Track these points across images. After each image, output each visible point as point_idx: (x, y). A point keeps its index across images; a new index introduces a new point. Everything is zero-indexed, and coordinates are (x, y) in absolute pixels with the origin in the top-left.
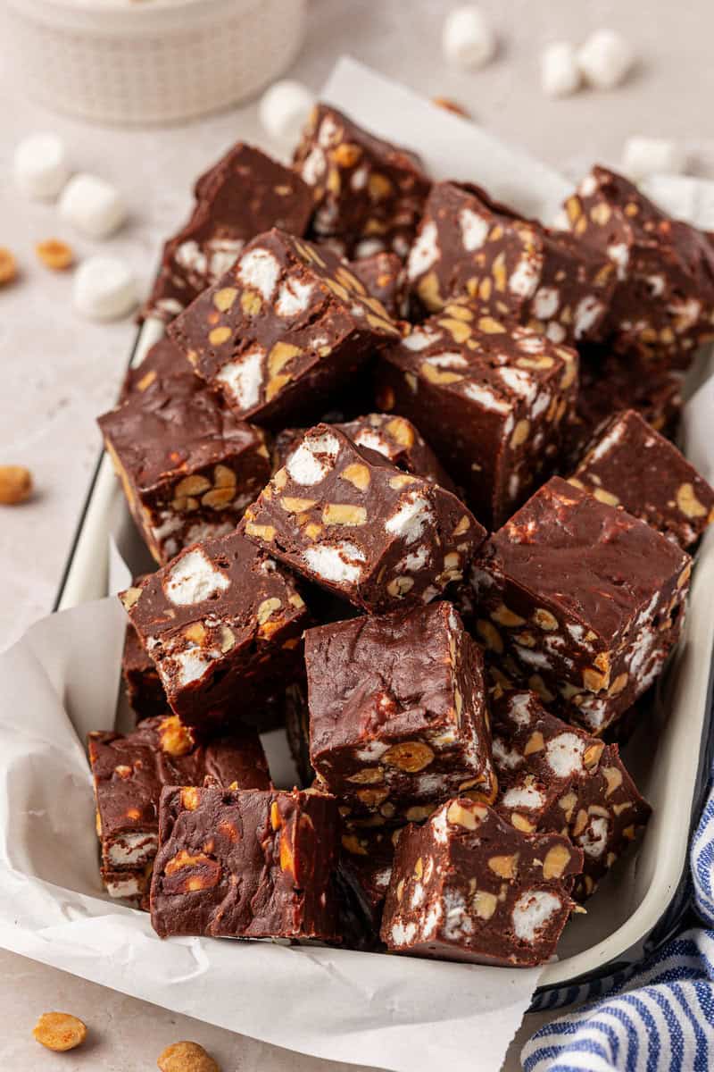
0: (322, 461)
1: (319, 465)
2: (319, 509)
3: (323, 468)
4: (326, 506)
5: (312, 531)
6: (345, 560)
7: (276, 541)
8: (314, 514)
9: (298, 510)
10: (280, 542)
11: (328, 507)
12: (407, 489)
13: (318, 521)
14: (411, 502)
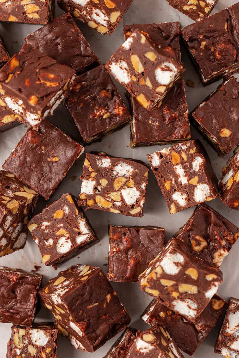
0: (178, 266)
1: (176, 267)
2: (177, 285)
3: (178, 268)
4: (180, 284)
5: (175, 294)
6: (190, 308)
7: (159, 297)
8: (175, 288)
9: (169, 285)
10: (161, 298)
11: (181, 285)
12: (214, 280)
13: (177, 290)
14: (215, 286)
